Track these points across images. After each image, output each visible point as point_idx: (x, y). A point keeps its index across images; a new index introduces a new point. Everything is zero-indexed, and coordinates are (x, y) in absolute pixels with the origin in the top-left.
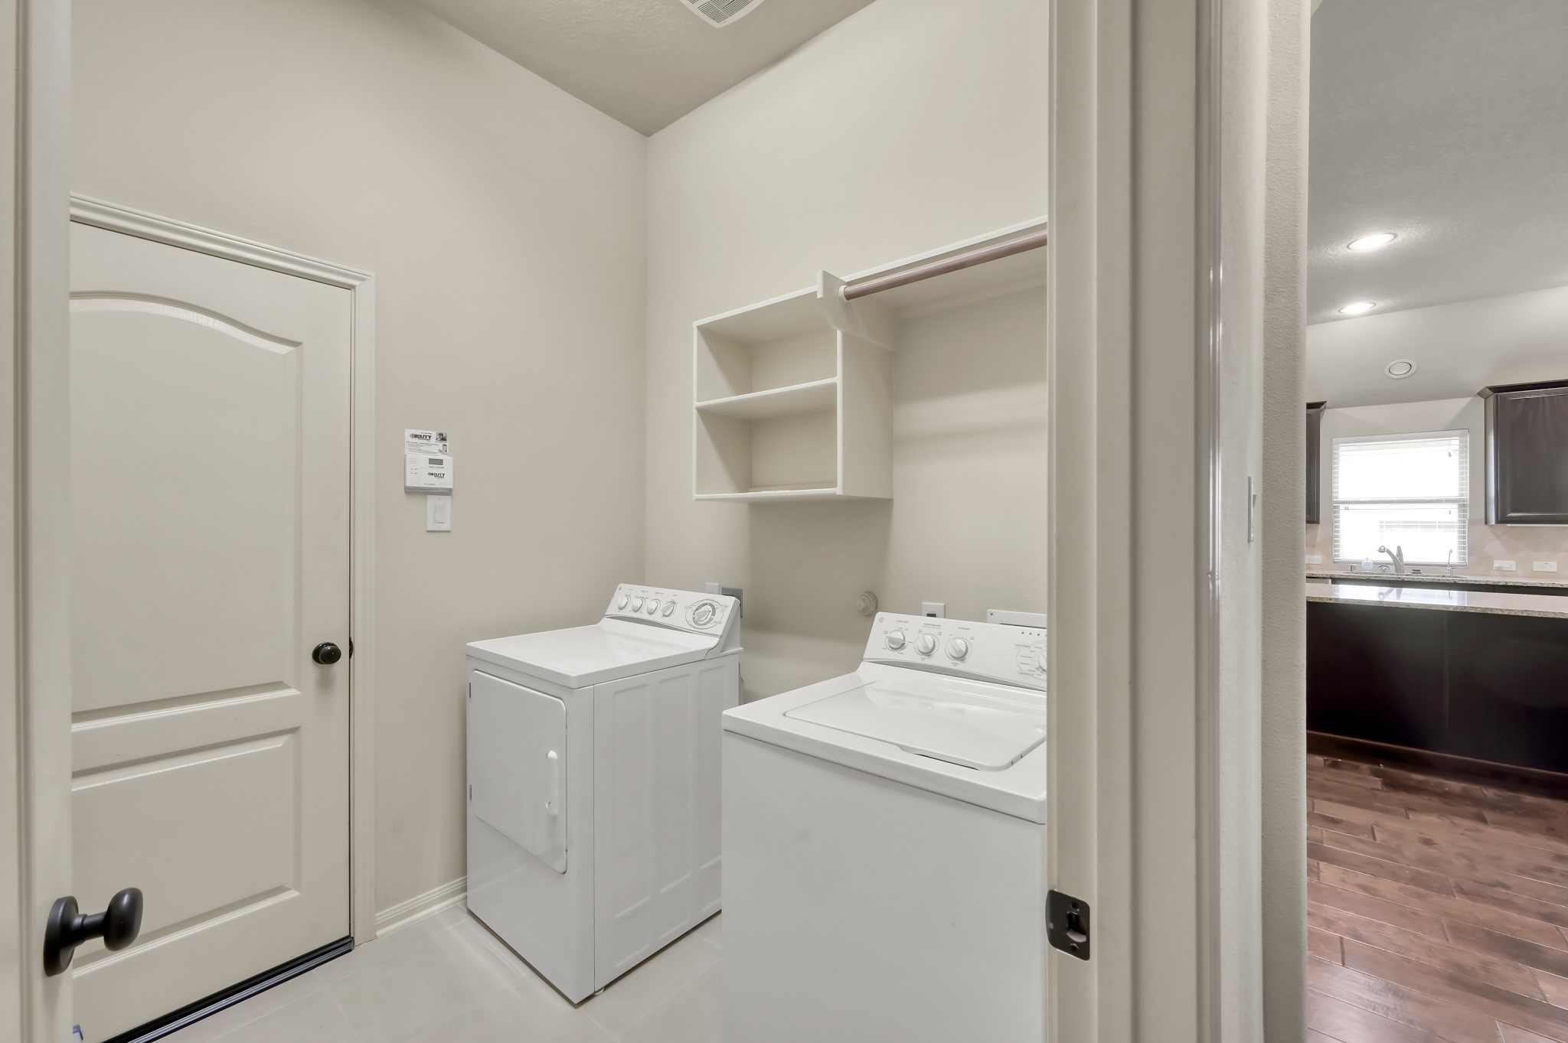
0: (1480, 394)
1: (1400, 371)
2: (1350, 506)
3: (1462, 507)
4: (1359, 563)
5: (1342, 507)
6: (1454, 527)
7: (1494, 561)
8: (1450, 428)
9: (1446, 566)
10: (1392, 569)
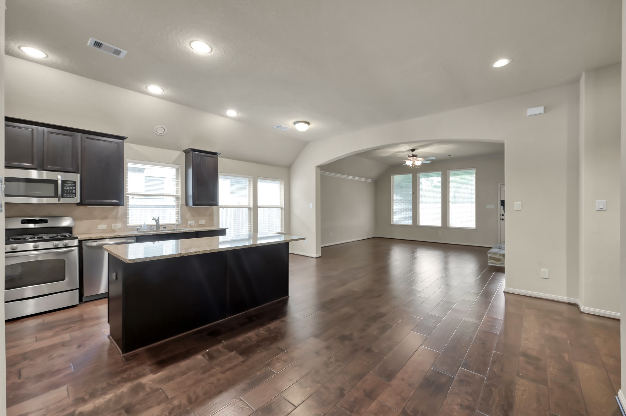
0: (184, 151)
1: (160, 131)
2: (135, 197)
3: (177, 199)
4: (141, 226)
5: (130, 197)
6: (174, 207)
7: (189, 221)
8: (173, 163)
9: (174, 225)
10: (155, 228)
